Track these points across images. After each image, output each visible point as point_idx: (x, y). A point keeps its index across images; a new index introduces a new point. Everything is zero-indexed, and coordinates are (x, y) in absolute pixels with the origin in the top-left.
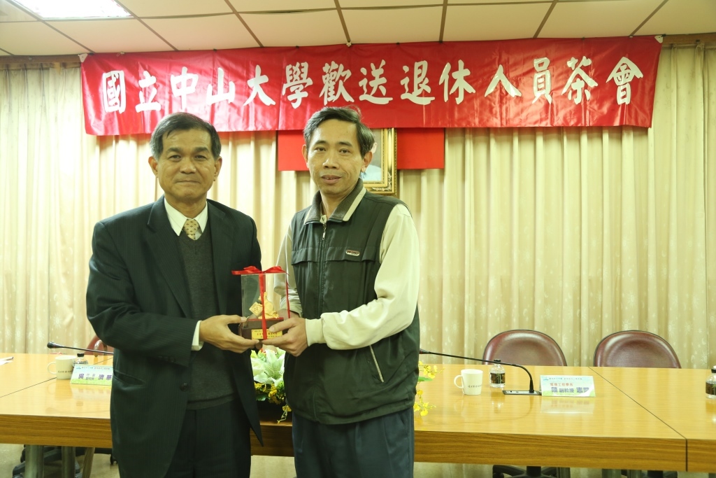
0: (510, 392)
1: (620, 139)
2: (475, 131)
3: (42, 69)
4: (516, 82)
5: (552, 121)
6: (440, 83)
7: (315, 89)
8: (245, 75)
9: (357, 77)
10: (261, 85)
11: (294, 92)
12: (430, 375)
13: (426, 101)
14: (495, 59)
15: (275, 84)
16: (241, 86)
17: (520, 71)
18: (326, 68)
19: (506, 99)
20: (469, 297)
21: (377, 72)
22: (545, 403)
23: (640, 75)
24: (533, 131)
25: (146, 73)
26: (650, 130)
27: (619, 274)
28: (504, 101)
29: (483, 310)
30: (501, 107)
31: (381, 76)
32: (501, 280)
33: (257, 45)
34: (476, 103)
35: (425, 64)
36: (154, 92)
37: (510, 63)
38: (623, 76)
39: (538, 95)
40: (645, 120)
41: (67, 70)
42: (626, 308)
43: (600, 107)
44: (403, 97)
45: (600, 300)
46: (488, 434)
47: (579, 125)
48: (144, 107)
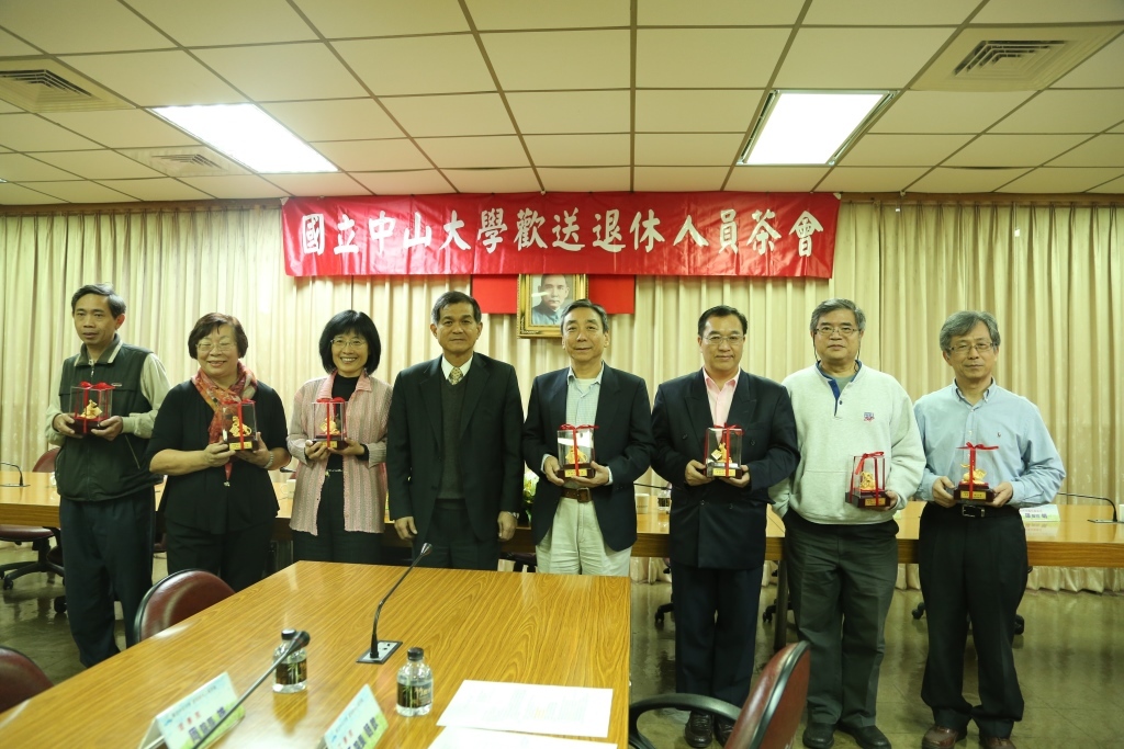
1: (803, 288)
2: (665, 278)
3: (242, 210)
4: (704, 232)
5: (738, 270)
6: (631, 231)
7: (510, 235)
8: (441, 219)
9: (550, 223)
10: (457, 230)
11: (489, 238)
13: (616, 249)
14: (684, 209)
15: (469, 232)
16: (438, 230)
17: (708, 221)
18: (521, 214)
19: (694, 248)
21: (570, 220)
23: (820, 229)
24: (721, 279)
25: (345, 217)
26: (831, 281)
28: (692, 250)
30: (689, 256)
31: (574, 224)
33: (453, 191)
34: (665, 252)
35: (616, 212)
36: (352, 234)
37: (699, 213)
38: (804, 229)
39: (724, 245)
40: (826, 271)
41: (266, 211)
43: (784, 257)
44: (595, 244)
47: (764, 275)
48: (342, 249)
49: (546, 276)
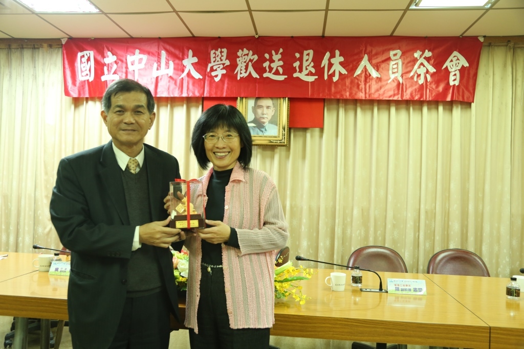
0: (365, 290)
1: (451, 110)
2: (346, 102)
3: (34, 48)
4: (377, 67)
5: (402, 96)
6: (322, 66)
7: (232, 68)
8: (181, 56)
9: (262, 60)
10: (192, 64)
11: (216, 70)
12: (308, 276)
13: (311, 79)
14: (362, 50)
15: (202, 65)
16: (178, 64)
17: (380, 59)
18: (240, 53)
19: (370, 79)
20: (339, 221)
21: (276, 57)
22: (390, 298)
23: (466, 65)
24: (388, 103)
25: (109, 53)
26: (473, 105)
27: (448, 208)
28: (368, 81)
29: (349, 231)
30: (365, 84)
31: (279, 60)
32: (362, 210)
33: (190, 35)
34: (348, 82)
35: (311, 52)
36: (115, 67)
37: (374, 53)
38: (454, 65)
39: (392, 77)
40: (469, 97)
41: (52, 50)
42: (452, 233)
43: (437, 87)
44: (295, 75)
45: (433, 227)
46: (347, 319)
47: (422, 99)
48: (107, 77)
49: (258, 98)
